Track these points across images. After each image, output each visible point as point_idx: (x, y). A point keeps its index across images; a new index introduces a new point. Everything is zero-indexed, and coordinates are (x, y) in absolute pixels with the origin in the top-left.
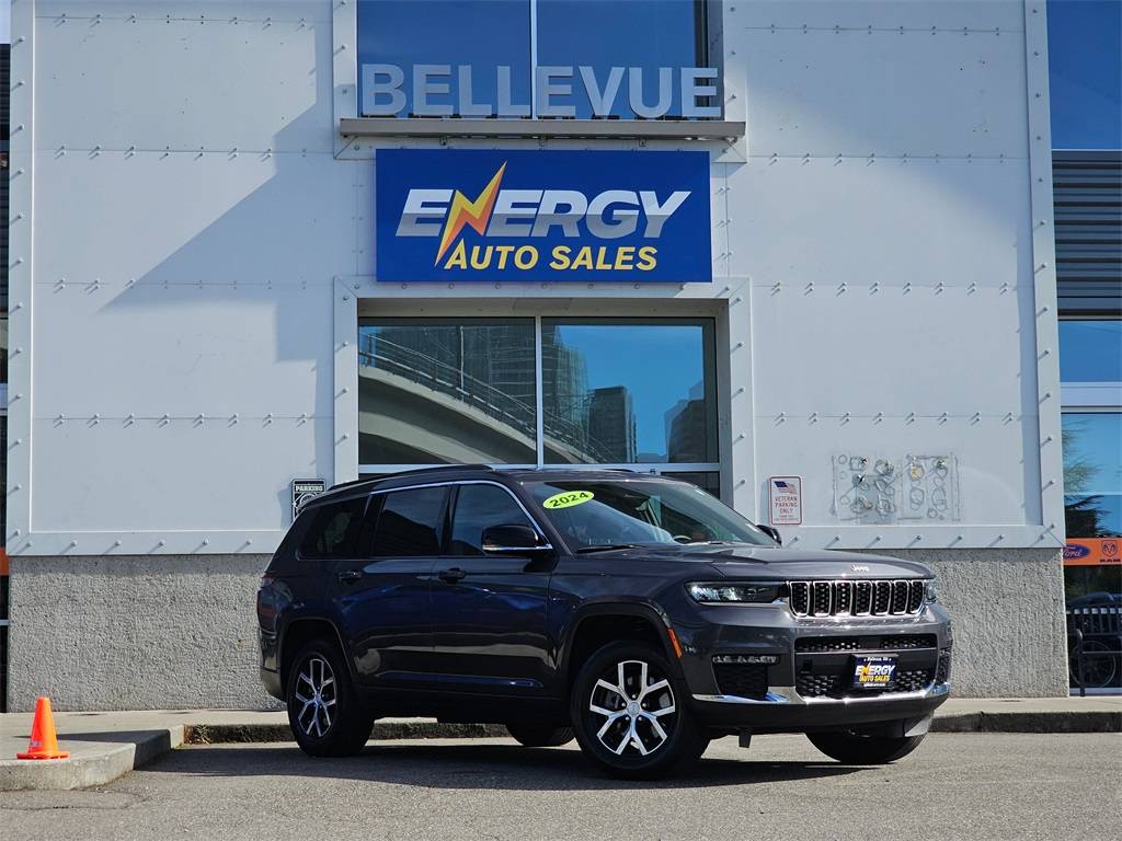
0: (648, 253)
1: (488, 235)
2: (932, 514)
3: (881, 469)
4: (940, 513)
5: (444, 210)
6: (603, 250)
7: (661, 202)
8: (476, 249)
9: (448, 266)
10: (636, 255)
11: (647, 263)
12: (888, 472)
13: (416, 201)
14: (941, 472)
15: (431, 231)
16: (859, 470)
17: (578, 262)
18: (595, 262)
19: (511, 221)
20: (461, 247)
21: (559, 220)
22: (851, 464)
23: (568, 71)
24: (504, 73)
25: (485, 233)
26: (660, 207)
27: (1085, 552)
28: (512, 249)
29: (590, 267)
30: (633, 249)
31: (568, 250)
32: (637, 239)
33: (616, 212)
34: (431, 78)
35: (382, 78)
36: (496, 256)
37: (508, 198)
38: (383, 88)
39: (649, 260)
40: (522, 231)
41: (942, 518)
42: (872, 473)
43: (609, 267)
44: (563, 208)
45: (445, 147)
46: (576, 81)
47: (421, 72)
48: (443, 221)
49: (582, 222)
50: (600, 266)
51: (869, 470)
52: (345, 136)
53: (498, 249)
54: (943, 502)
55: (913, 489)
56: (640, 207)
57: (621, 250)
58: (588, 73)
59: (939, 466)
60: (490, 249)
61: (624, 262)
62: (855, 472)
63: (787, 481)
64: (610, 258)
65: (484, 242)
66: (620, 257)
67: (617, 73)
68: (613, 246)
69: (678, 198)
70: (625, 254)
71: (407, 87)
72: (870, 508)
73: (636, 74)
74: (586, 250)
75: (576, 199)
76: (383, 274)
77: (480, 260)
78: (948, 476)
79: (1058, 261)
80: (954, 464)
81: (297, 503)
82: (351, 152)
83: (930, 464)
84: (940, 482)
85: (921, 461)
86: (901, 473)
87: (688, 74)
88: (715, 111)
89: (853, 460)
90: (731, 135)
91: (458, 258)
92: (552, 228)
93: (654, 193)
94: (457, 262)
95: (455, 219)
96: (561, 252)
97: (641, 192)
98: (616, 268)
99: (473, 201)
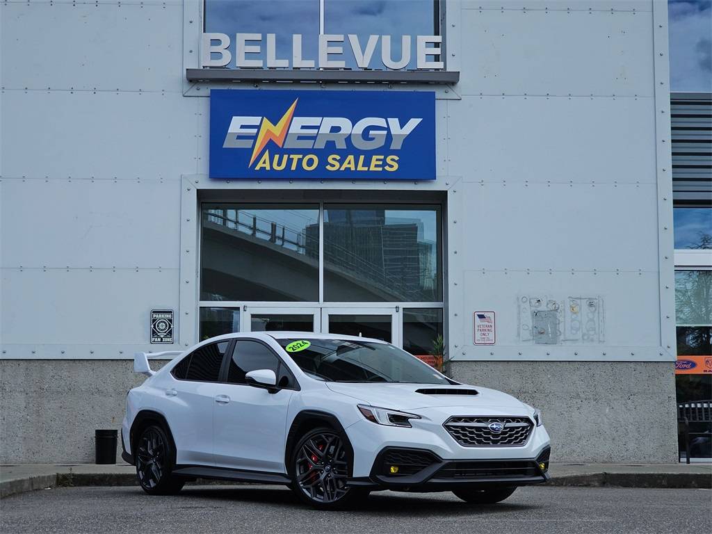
0: (393, 160)
1: (285, 147)
2: (586, 337)
3: (551, 307)
4: (591, 337)
5: (255, 131)
6: (362, 158)
7: (402, 126)
8: (277, 157)
9: (257, 168)
10: (384, 160)
11: (391, 166)
12: (556, 310)
13: (237, 124)
14: (592, 309)
15: (247, 144)
16: (535, 307)
17: (345, 165)
18: (356, 166)
19: (300, 138)
20: (266, 156)
21: (333, 137)
22: (530, 303)
23: (340, 38)
24: (297, 39)
25: (283, 146)
26: (401, 129)
27: (693, 365)
28: (301, 156)
29: (353, 169)
30: (382, 157)
31: (338, 157)
32: (385, 150)
33: (371, 132)
34: (248, 42)
35: (216, 42)
36: (290, 161)
37: (299, 122)
38: (216, 49)
39: (393, 165)
40: (308, 144)
41: (592, 340)
42: (545, 309)
43: (366, 169)
44: (335, 129)
45: (257, 89)
46: (346, 44)
47: (241, 37)
48: (255, 138)
49: (348, 139)
50: (360, 168)
51: (543, 307)
52: (191, 81)
53: (291, 156)
54: (594, 329)
55: (573, 320)
56: (388, 129)
57: (375, 158)
58: (354, 39)
59: (591, 305)
60: (286, 157)
61: (376, 166)
62: (533, 309)
63: (486, 314)
64: (367, 163)
65: (282, 152)
66: (374, 162)
67: (373, 39)
68: (369, 155)
69: (413, 123)
70: (377, 160)
71: (232, 48)
72: (542, 333)
73: (386, 40)
74: (351, 158)
75: (344, 123)
76: (214, 175)
77: (279, 164)
78: (597, 312)
79: (674, 167)
80: (601, 303)
81: (155, 325)
82: (194, 92)
83: (584, 304)
84: (591, 316)
85: (579, 301)
86: (564, 310)
87: (422, 40)
88: (440, 65)
89: (532, 301)
90: (450, 81)
91: (264, 162)
92: (328, 143)
93: (397, 119)
94: (264, 165)
95: (263, 136)
96: (334, 159)
97: (388, 119)
98: (371, 170)
99: (275, 125)
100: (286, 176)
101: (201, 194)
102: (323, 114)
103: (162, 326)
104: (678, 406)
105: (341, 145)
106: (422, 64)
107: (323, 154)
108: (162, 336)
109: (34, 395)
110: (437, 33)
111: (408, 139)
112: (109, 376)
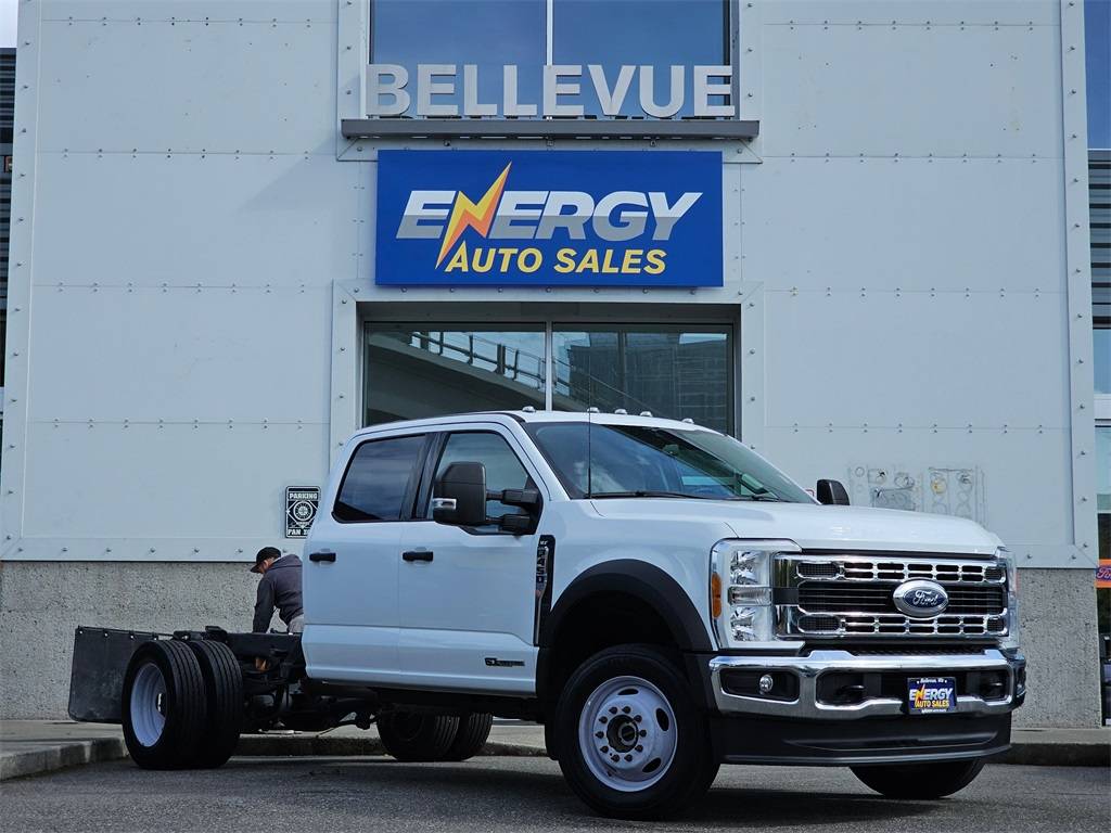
0: (656, 256)
1: (491, 237)
3: (902, 483)
5: (446, 212)
6: (609, 253)
7: (671, 204)
8: (478, 252)
9: (449, 269)
10: (643, 257)
11: (655, 266)
12: (909, 487)
13: (418, 203)
14: (966, 486)
15: (432, 232)
16: (877, 483)
17: (584, 264)
18: (601, 266)
19: (515, 222)
20: (462, 250)
21: (565, 221)
22: (868, 476)
23: (576, 70)
24: (510, 73)
25: (488, 234)
26: (670, 208)
28: (515, 251)
29: (596, 270)
30: (640, 252)
31: (573, 253)
32: (645, 242)
33: (624, 214)
34: (436, 78)
35: (387, 78)
36: (499, 258)
37: (513, 198)
38: (386, 88)
39: (657, 264)
40: (526, 233)
42: (893, 486)
43: (616, 270)
44: (569, 210)
45: (450, 148)
46: (585, 79)
47: (425, 70)
48: (445, 223)
49: (588, 224)
50: (607, 269)
51: (889, 484)
52: (348, 137)
53: (501, 251)
55: (936, 504)
56: (649, 209)
57: (629, 253)
58: (597, 72)
59: (964, 480)
60: (492, 252)
61: (631, 266)
62: (874, 486)
64: (617, 261)
65: (487, 244)
66: (628, 260)
67: (627, 72)
68: (620, 248)
69: (689, 199)
70: (633, 257)
71: (411, 87)
73: (647, 72)
74: (592, 253)
75: (582, 200)
76: (383, 280)
77: (482, 262)
78: (973, 491)
79: (1094, 265)
80: (980, 479)
81: (292, 510)
82: (353, 154)
83: (953, 478)
84: (964, 498)
85: (945, 475)
86: (922, 487)
87: (702, 72)
88: (729, 111)
89: (871, 473)
90: (745, 134)
91: (459, 260)
92: (557, 229)
93: (663, 194)
94: (459, 265)
95: (457, 221)
96: (566, 255)
97: (650, 194)
98: (623, 271)
99: (476, 202)
100: (493, 280)
101: (363, 309)
102: (550, 187)
103: (303, 511)
104: (1101, 638)
105: (577, 233)
106: (702, 108)
107: (549, 248)
108: (303, 527)
109: (110, 614)
110: (726, 62)
111: (681, 225)
112: (223, 586)
